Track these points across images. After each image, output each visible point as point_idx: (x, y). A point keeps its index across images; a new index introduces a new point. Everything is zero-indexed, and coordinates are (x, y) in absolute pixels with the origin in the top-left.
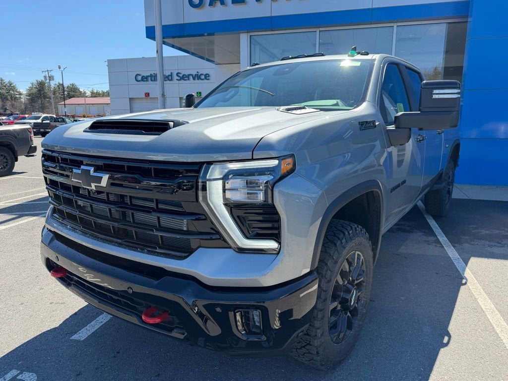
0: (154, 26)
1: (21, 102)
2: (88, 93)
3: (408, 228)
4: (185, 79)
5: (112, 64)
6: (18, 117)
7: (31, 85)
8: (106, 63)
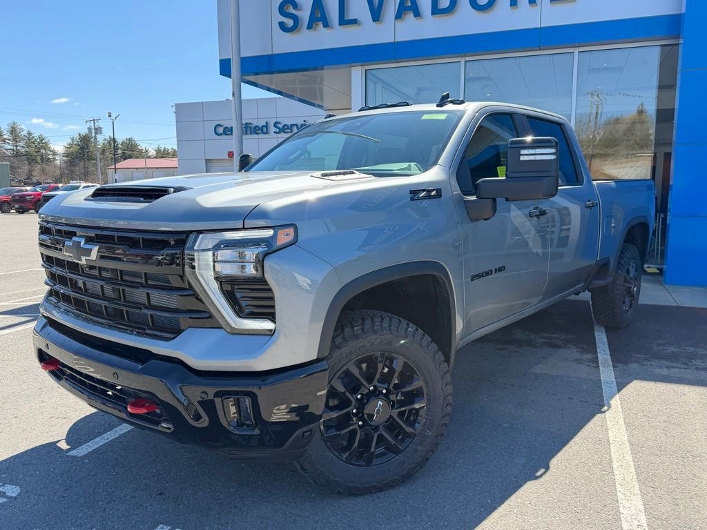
0: (230, 59)
1: (55, 166)
2: (152, 152)
3: (559, 342)
4: (287, 131)
5: (180, 109)
6: (48, 188)
7: (70, 141)
8: (174, 109)
